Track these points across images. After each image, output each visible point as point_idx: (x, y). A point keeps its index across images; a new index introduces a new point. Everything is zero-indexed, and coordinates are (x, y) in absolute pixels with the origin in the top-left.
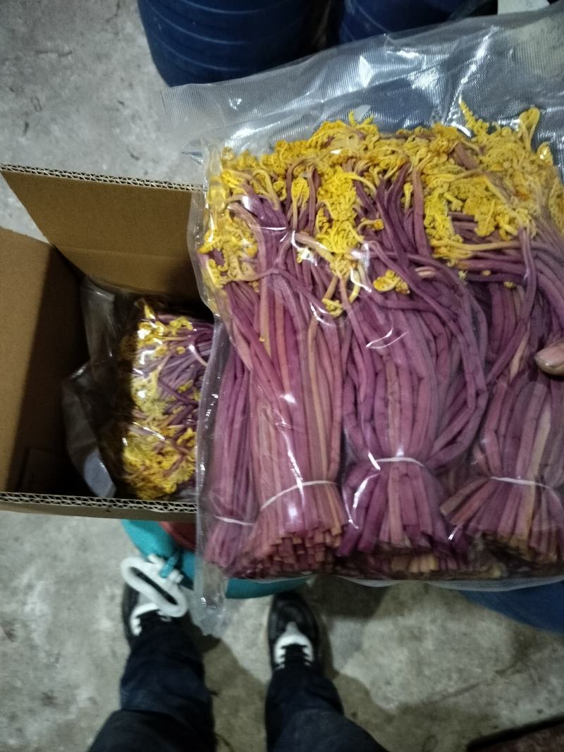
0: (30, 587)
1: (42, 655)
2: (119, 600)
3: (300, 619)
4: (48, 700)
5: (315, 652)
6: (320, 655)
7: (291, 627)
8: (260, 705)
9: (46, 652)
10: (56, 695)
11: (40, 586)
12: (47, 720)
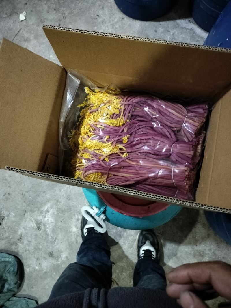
0: (48, 211)
1: (50, 237)
2: (80, 221)
3: (151, 240)
4: (51, 255)
5: (157, 254)
6: (158, 256)
7: (147, 243)
8: (132, 271)
9: (51, 236)
10: (54, 253)
11: (51, 211)
12: (50, 262)
